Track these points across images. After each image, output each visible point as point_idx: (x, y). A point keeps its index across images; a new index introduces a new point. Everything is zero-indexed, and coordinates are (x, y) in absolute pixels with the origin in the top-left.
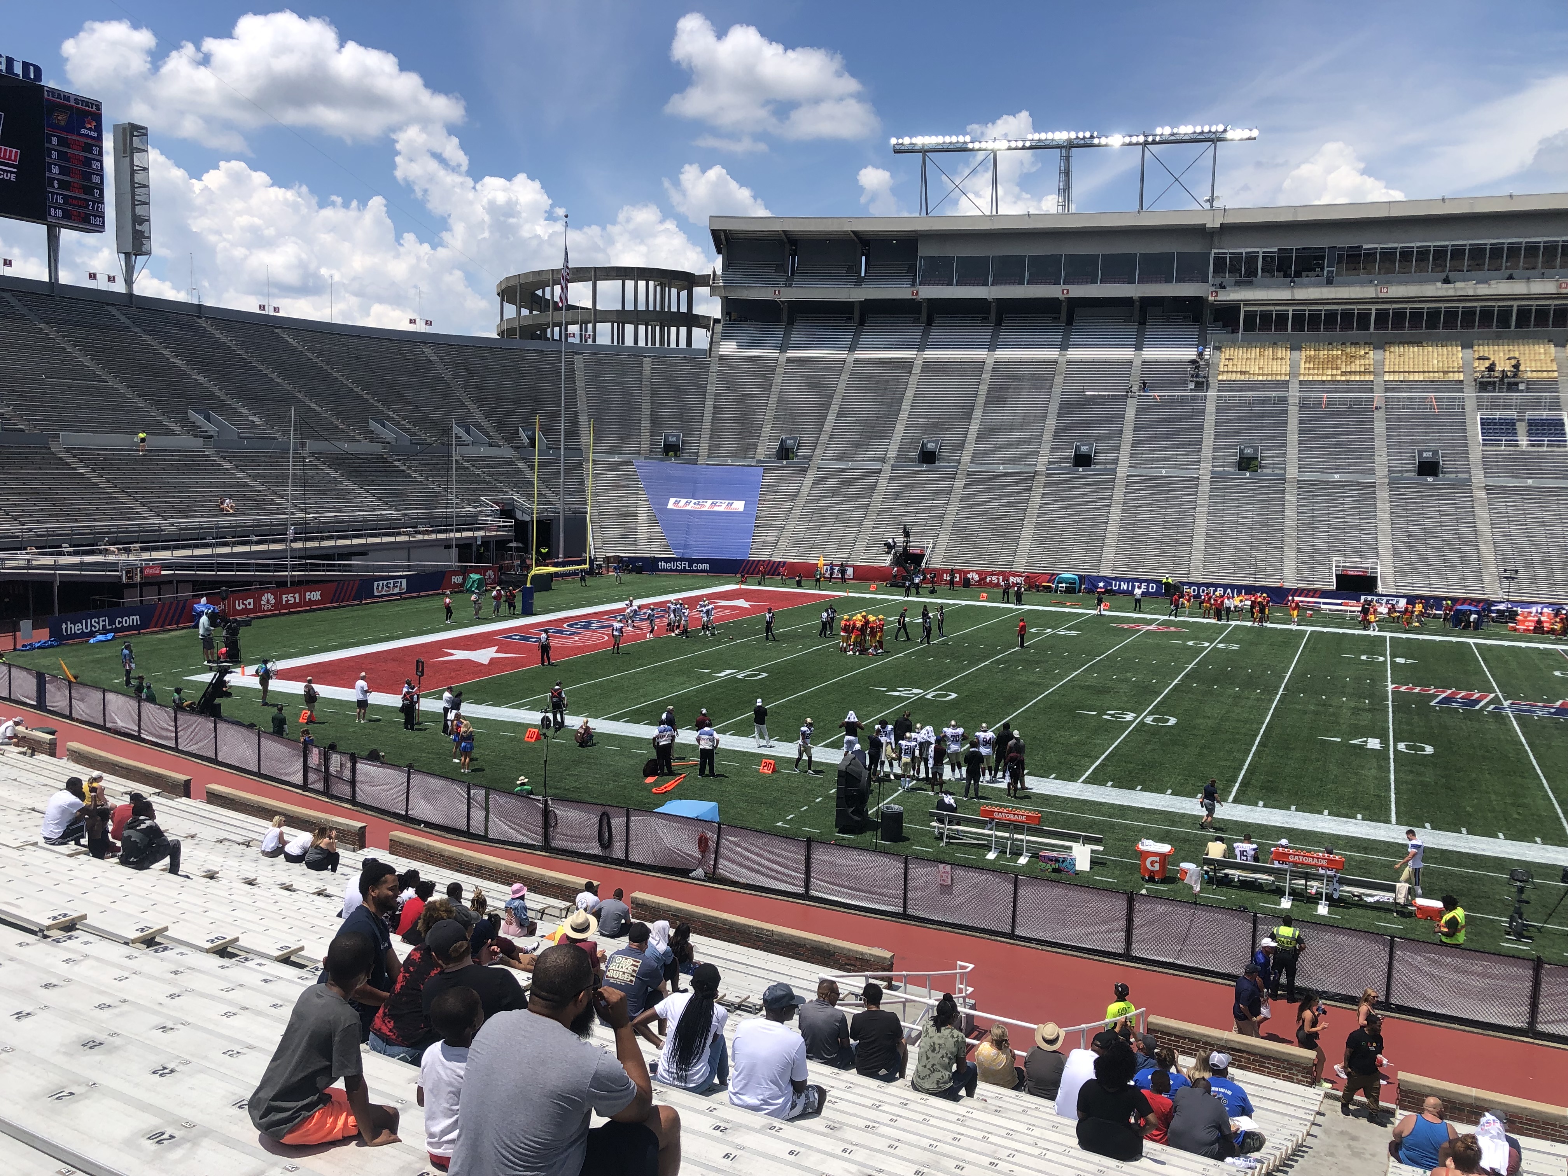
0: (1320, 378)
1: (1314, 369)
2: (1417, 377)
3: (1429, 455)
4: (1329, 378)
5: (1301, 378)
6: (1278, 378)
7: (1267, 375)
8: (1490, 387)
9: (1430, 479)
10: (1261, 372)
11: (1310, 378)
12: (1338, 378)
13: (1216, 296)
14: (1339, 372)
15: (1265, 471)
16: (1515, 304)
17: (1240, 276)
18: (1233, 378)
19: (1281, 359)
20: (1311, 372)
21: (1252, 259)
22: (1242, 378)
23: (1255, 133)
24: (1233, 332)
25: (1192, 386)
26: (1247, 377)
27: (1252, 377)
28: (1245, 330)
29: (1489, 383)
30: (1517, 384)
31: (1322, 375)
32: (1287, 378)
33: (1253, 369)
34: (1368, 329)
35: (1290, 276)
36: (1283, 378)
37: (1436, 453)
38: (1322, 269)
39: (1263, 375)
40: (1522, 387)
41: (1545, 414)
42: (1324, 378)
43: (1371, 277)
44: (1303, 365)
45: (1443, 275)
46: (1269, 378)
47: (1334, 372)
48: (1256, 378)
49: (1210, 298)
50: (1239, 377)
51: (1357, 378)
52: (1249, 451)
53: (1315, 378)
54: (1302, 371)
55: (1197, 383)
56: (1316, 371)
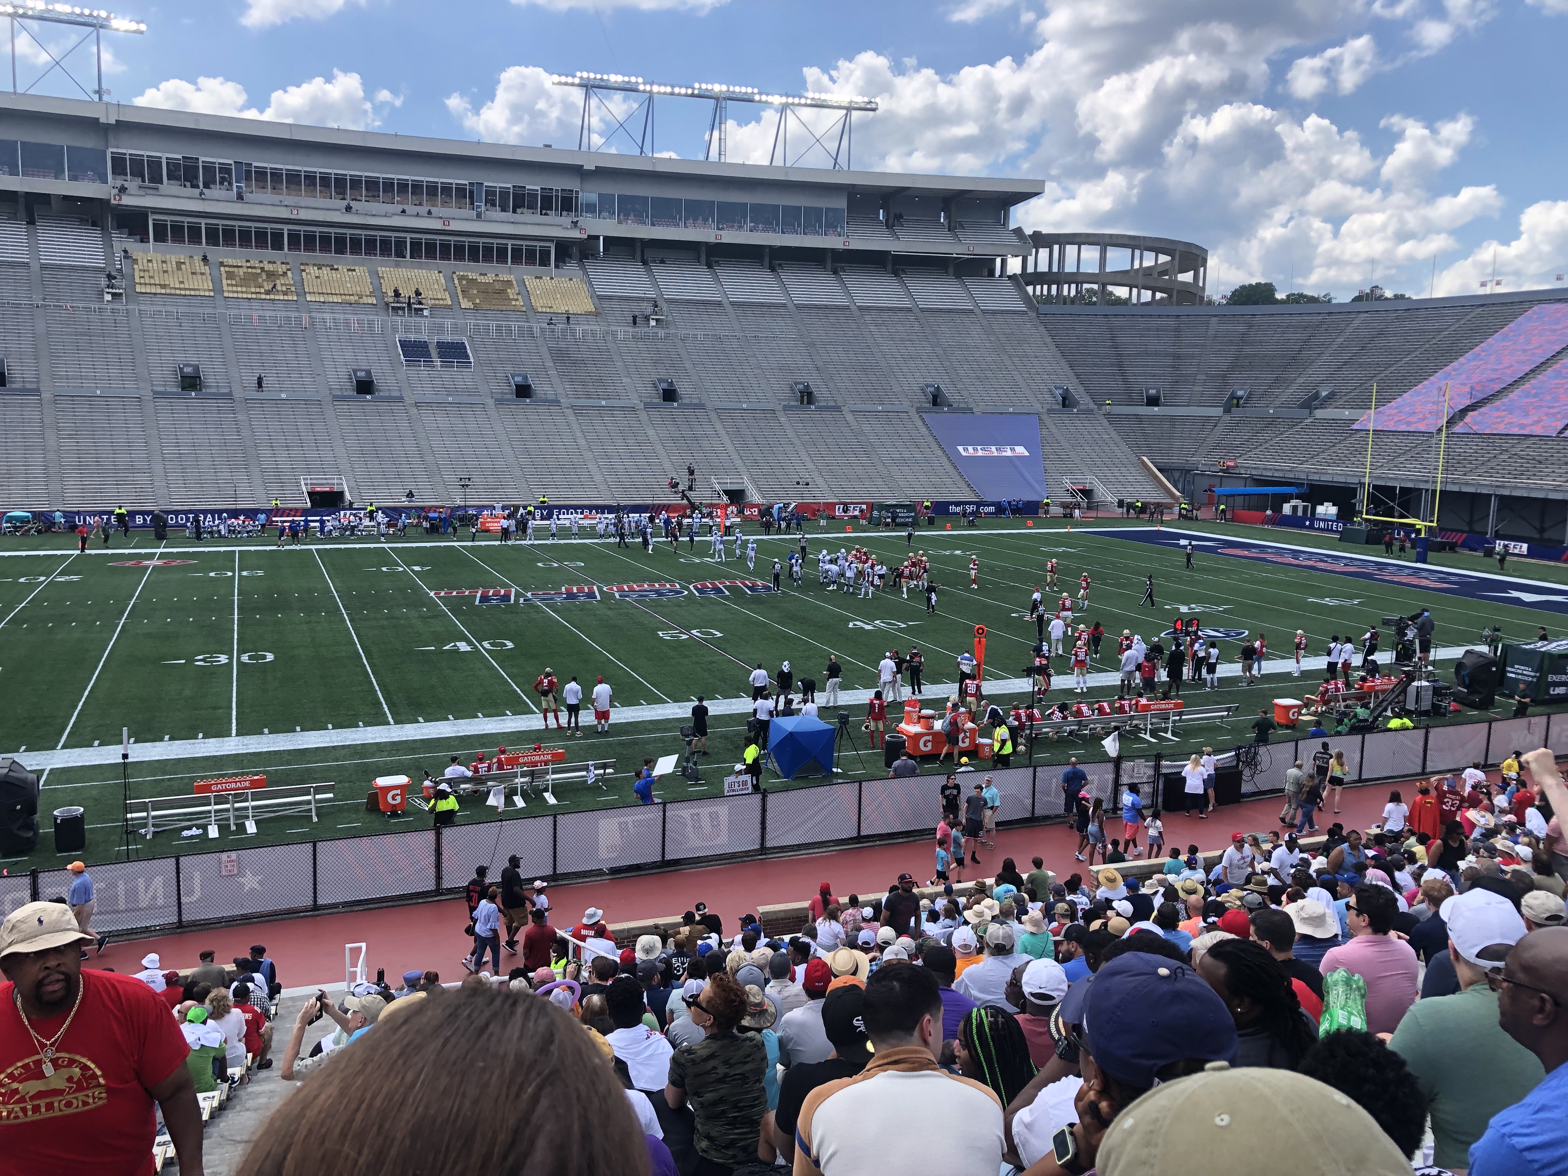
0: (245, 296)
1: (236, 285)
2: (336, 299)
3: (363, 374)
4: (254, 296)
5: (226, 294)
6: (202, 293)
7: (190, 290)
8: (400, 312)
9: (368, 397)
10: (182, 286)
11: (235, 295)
12: (263, 296)
13: (120, 199)
14: (262, 290)
15: (209, 391)
16: (409, 236)
17: (143, 181)
18: (153, 291)
19: (202, 274)
20: (235, 289)
21: (155, 164)
22: (163, 291)
23: (143, 27)
24: (142, 241)
25: (108, 297)
26: (168, 291)
27: (173, 291)
28: (155, 240)
29: (399, 308)
30: (422, 310)
31: (246, 292)
32: (212, 294)
33: (173, 282)
34: (281, 248)
35: (197, 187)
36: (207, 294)
37: (368, 372)
38: (230, 184)
39: (186, 289)
40: (426, 313)
41: (449, 338)
42: (249, 296)
43: (280, 197)
44: (224, 282)
45: (344, 203)
46: (193, 293)
47: (258, 290)
48: (178, 292)
49: (113, 202)
50: (159, 290)
51: (281, 298)
52: (188, 370)
53: (240, 295)
54: (225, 288)
55: (114, 295)
56: (239, 289)
